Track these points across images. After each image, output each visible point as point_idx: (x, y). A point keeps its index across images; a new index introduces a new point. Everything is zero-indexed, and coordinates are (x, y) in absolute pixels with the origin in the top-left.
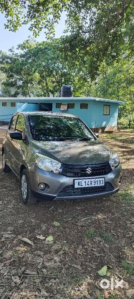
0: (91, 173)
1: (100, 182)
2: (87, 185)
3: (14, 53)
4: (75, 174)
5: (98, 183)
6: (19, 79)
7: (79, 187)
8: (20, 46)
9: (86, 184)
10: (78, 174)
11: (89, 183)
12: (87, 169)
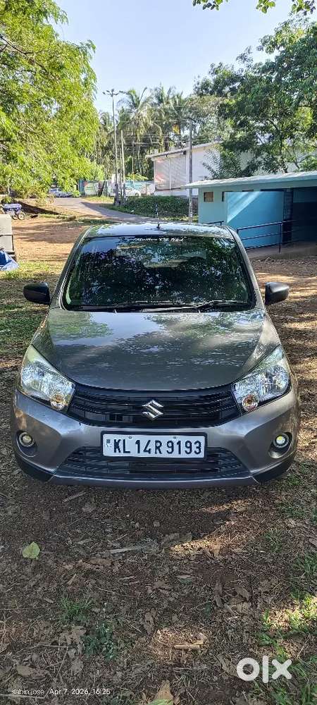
0: (160, 416)
1: (190, 447)
2: (145, 451)
3: (254, 64)
4: (112, 417)
5: (183, 448)
6: (262, 129)
7: (117, 454)
8: (266, 42)
9: (142, 448)
10: (120, 418)
11: (152, 446)
12: (148, 405)
